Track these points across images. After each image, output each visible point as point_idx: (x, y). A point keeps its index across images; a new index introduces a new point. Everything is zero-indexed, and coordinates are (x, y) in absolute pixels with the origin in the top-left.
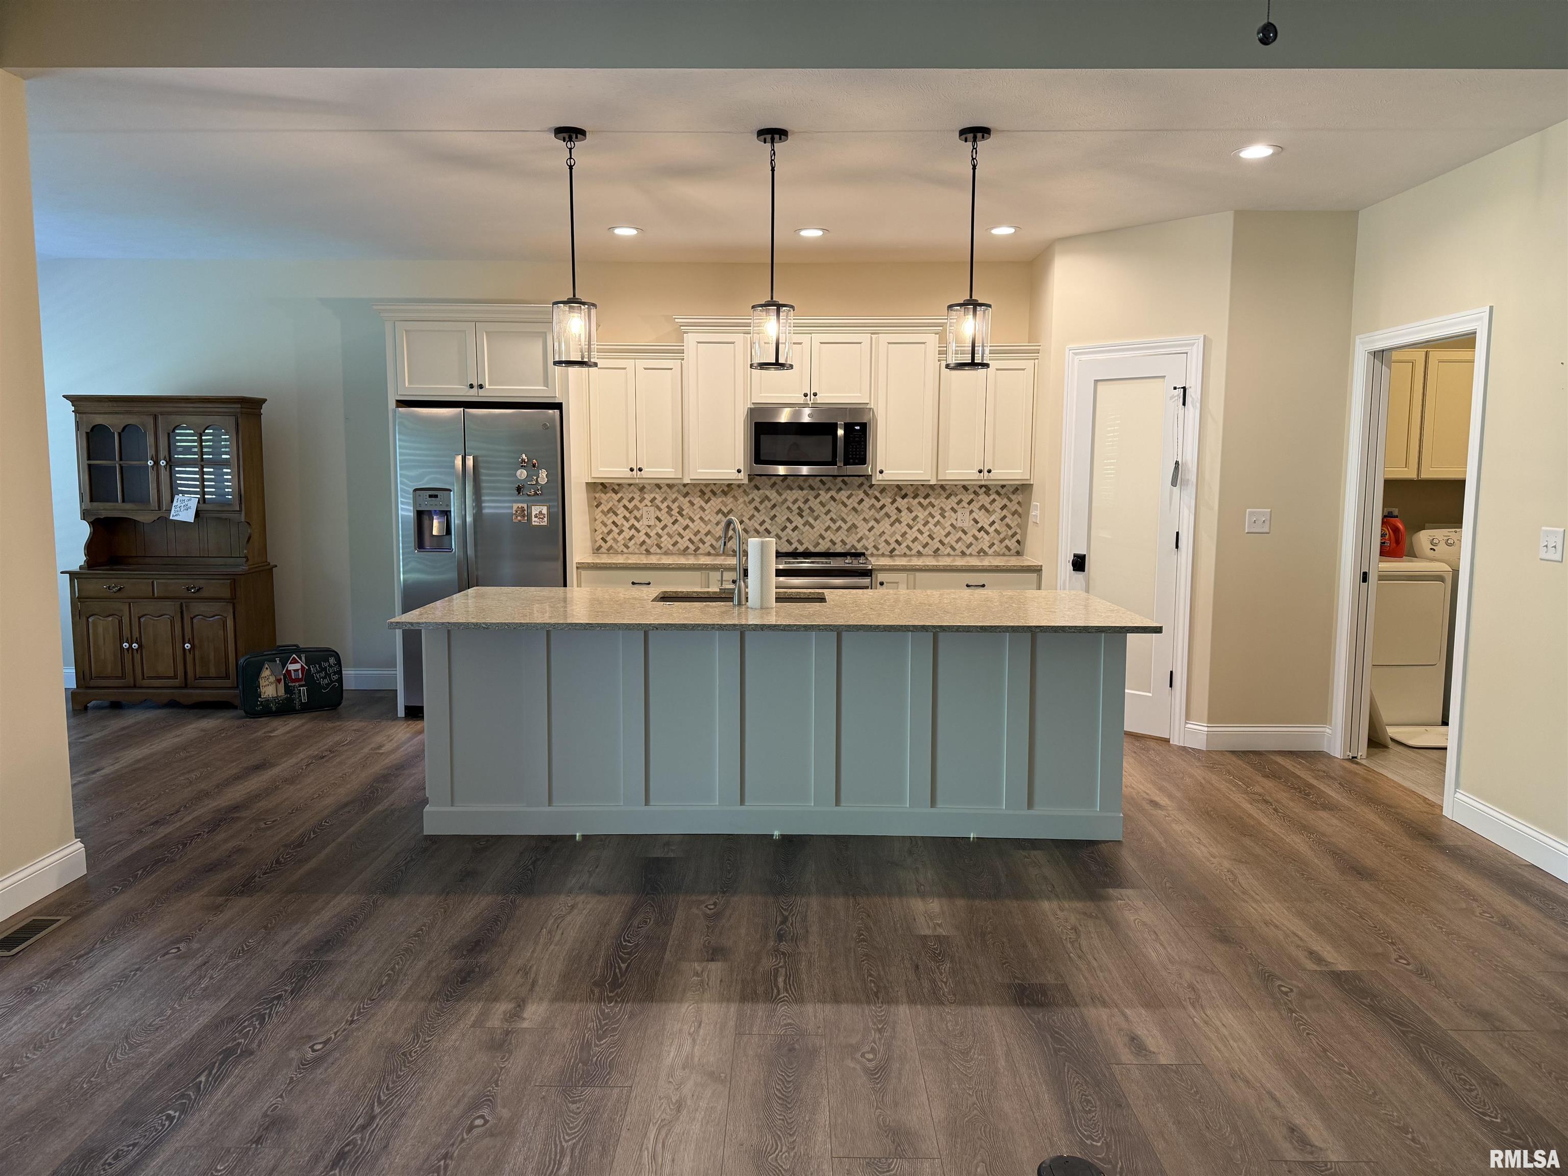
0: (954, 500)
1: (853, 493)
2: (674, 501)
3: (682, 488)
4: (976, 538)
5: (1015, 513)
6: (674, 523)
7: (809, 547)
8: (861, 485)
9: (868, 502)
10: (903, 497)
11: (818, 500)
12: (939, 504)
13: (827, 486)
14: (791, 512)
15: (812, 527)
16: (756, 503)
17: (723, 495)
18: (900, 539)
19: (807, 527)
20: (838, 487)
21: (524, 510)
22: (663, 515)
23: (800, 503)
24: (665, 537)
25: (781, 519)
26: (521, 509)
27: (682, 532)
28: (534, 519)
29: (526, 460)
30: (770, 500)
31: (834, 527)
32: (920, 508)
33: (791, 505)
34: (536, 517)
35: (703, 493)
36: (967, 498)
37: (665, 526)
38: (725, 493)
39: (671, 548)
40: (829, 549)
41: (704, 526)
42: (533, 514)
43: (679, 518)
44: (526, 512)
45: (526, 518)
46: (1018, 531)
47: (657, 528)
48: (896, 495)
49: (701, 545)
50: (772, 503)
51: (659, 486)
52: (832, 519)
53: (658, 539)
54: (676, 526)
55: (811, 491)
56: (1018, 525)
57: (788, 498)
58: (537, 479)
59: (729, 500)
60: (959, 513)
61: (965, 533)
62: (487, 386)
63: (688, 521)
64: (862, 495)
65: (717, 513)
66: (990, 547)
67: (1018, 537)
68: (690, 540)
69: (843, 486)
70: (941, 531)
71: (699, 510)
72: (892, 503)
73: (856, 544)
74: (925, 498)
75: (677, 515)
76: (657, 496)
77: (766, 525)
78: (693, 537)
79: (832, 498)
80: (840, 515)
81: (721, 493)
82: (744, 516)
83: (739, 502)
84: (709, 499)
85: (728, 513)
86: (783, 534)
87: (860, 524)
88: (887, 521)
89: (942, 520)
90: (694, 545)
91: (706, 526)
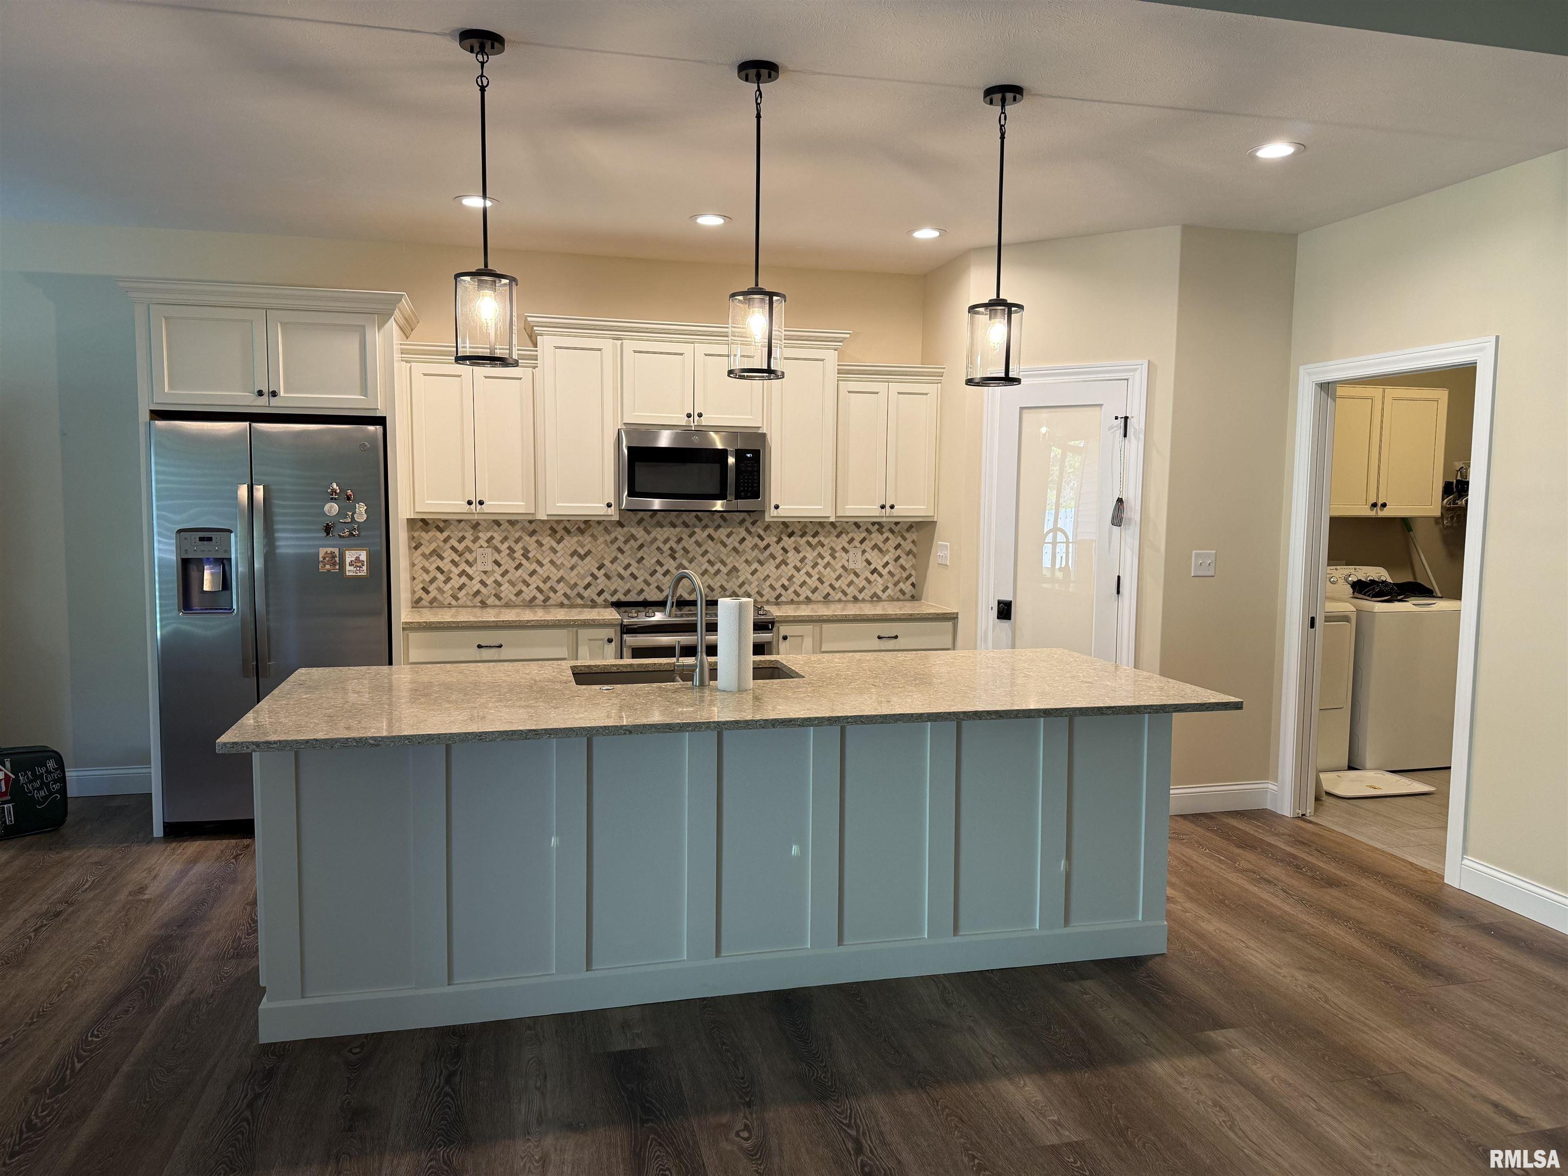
0: (845, 538)
1: (733, 530)
2: (517, 541)
3: (527, 525)
4: (869, 582)
5: (909, 553)
6: (517, 568)
8: (743, 521)
9: (750, 541)
10: (790, 535)
11: (693, 539)
12: (829, 544)
13: (703, 523)
14: (661, 554)
16: (620, 543)
17: (579, 534)
18: (786, 583)
20: (716, 524)
21: (334, 557)
22: (503, 558)
23: (672, 543)
24: (506, 586)
25: (650, 562)
26: (330, 556)
27: (527, 578)
28: (348, 568)
29: (338, 491)
30: (636, 539)
31: (712, 570)
32: (808, 548)
33: (661, 546)
35: (554, 531)
36: (858, 537)
37: (506, 572)
38: (581, 531)
39: (514, 598)
41: (555, 571)
42: (348, 560)
43: (524, 562)
44: (337, 559)
45: (337, 567)
46: (913, 572)
47: (495, 575)
48: (782, 533)
49: (551, 594)
50: (639, 542)
51: (497, 523)
52: (709, 562)
53: (497, 587)
54: (520, 571)
55: (685, 529)
56: (913, 566)
57: (658, 536)
58: (353, 515)
59: (586, 539)
60: (851, 553)
61: (857, 575)
62: (282, 394)
63: (535, 566)
64: (743, 533)
65: (572, 555)
66: (884, 591)
67: (913, 579)
68: (538, 588)
69: (722, 523)
70: (832, 573)
71: (549, 551)
72: (778, 542)
74: (814, 536)
75: (522, 558)
76: (495, 535)
77: (632, 569)
78: (541, 585)
79: (710, 537)
80: (719, 556)
81: (576, 532)
82: (605, 558)
83: (598, 542)
84: (562, 539)
85: (586, 555)
86: (651, 580)
87: (741, 566)
88: (771, 564)
89: (832, 561)
90: (543, 595)
91: (559, 571)
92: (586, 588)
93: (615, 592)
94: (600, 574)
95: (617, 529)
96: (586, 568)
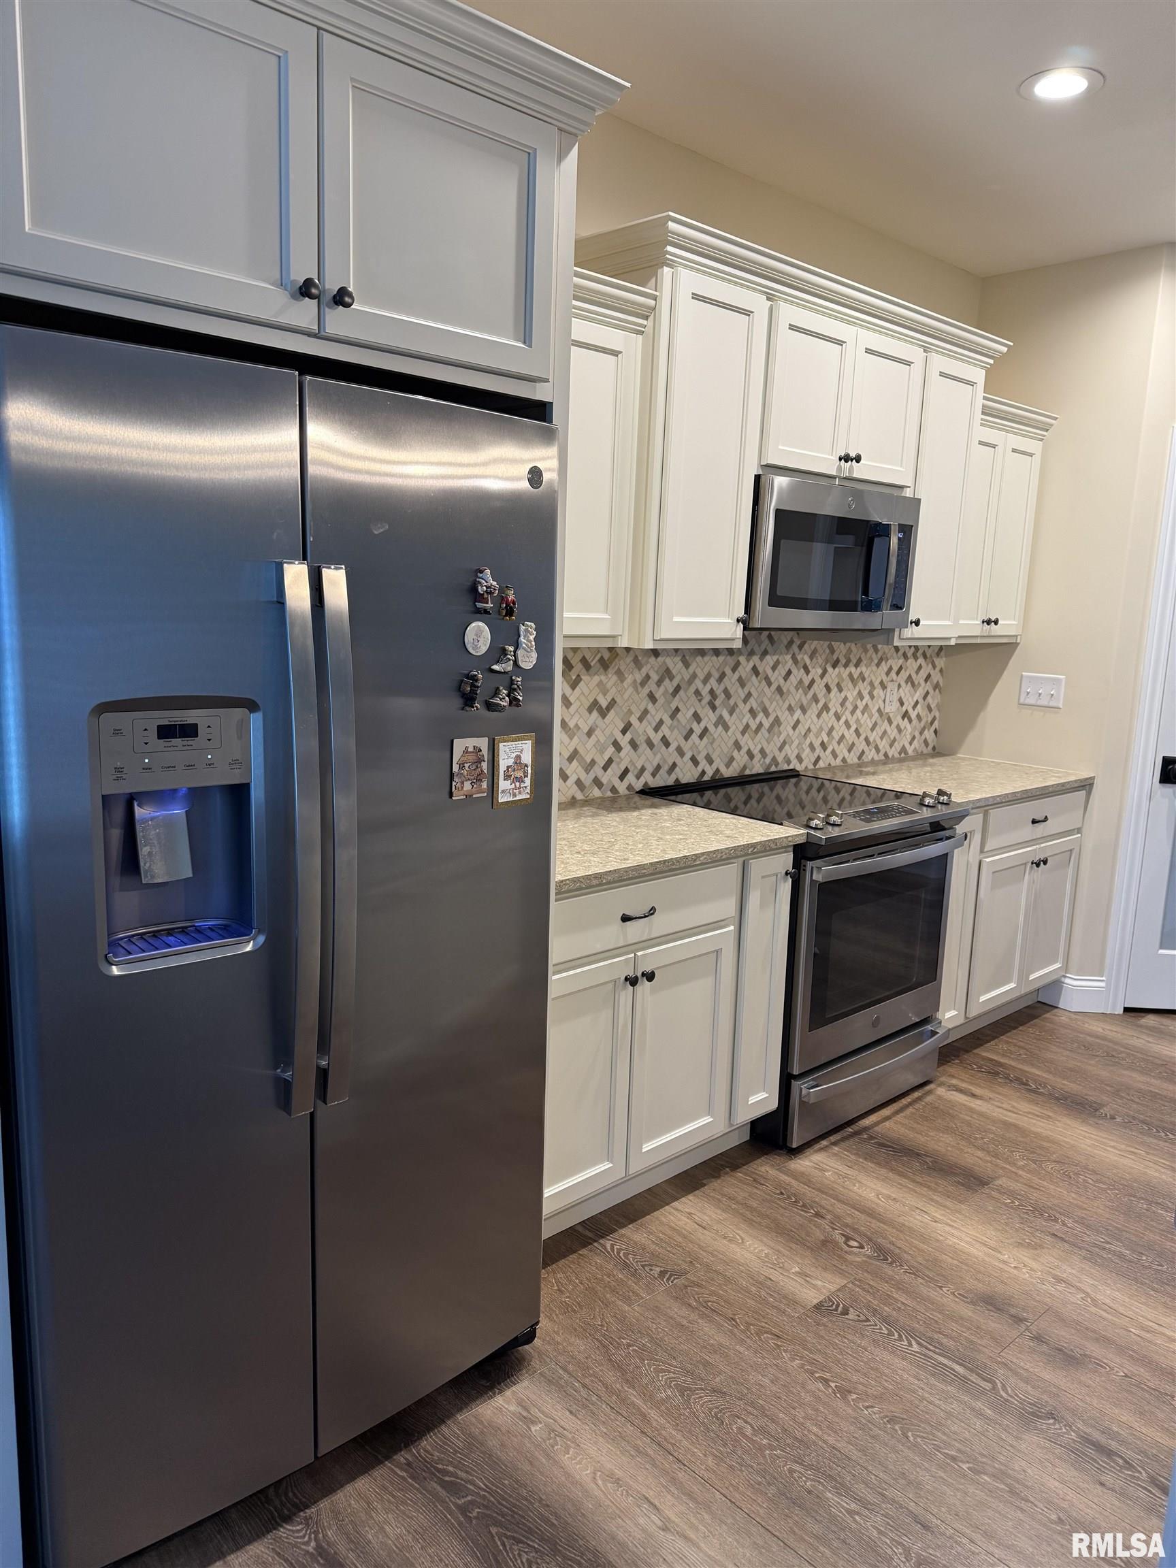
0: (884, 667)
1: (780, 659)
4: (900, 731)
5: (936, 686)
7: (720, 768)
8: (791, 642)
9: (798, 674)
10: (834, 666)
11: (737, 675)
12: (869, 676)
14: (700, 701)
15: (726, 728)
16: (651, 686)
17: (602, 669)
18: (826, 739)
19: (720, 727)
20: (763, 648)
21: (480, 761)
23: (713, 682)
25: (685, 716)
26: (472, 758)
28: (503, 784)
30: (671, 678)
31: (753, 725)
32: (850, 684)
33: (700, 686)
34: (507, 777)
35: (568, 665)
36: (896, 663)
38: (605, 665)
40: (745, 767)
41: (566, 739)
42: (502, 766)
44: (485, 766)
45: (484, 785)
46: (937, 715)
48: (826, 663)
50: (675, 682)
52: (752, 711)
55: (729, 657)
56: (938, 705)
57: (699, 672)
58: (515, 655)
59: (610, 679)
60: (889, 689)
61: (890, 722)
64: (790, 664)
65: (590, 710)
66: (911, 744)
67: (936, 724)
69: (770, 649)
70: (868, 720)
72: (822, 676)
73: (777, 753)
74: (857, 666)
77: (665, 730)
79: (755, 671)
80: (762, 702)
81: (598, 665)
82: (632, 713)
83: (625, 684)
84: (579, 679)
85: (609, 708)
86: (686, 747)
87: (784, 716)
88: (814, 709)
89: (870, 703)
91: (571, 739)
92: (605, 768)
93: (643, 769)
94: (624, 741)
95: (650, 660)
96: (607, 732)
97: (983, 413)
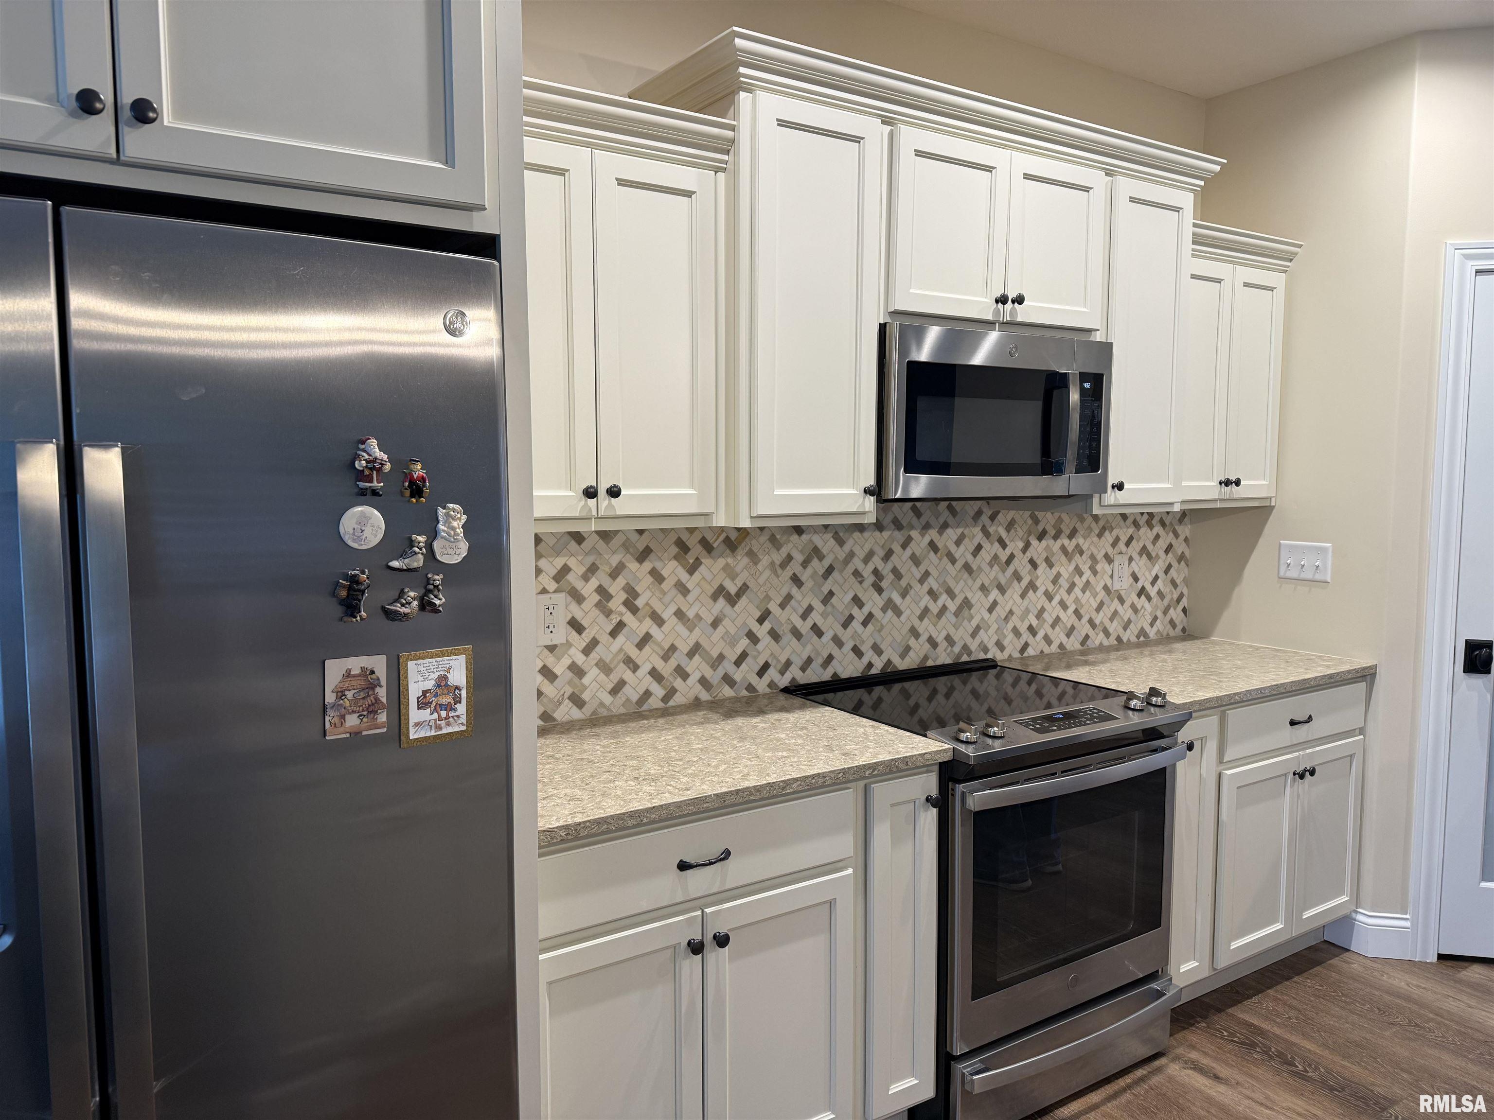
0: (1109, 537)
1: (966, 532)
2: (614, 574)
3: (635, 537)
4: (1136, 610)
5: (1181, 558)
6: (614, 634)
7: (892, 659)
8: (979, 514)
9: (991, 549)
10: (1040, 538)
11: (908, 552)
12: (1089, 548)
13: (923, 520)
14: (861, 582)
15: (898, 613)
16: (795, 567)
17: (728, 551)
18: (1035, 623)
19: (890, 613)
20: (941, 520)
21: (372, 686)
22: (587, 614)
23: (876, 561)
24: (593, 674)
25: (842, 600)
26: (360, 683)
27: (634, 653)
28: (415, 715)
29: (388, 467)
30: (821, 558)
31: (934, 608)
32: (1063, 558)
33: (860, 566)
34: (423, 704)
35: (683, 547)
36: (1124, 533)
37: (594, 643)
38: (731, 547)
39: (607, 699)
40: (926, 658)
41: (684, 631)
42: (414, 691)
43: (628, 618)
44: (382, 693)
45: (383, 717)
46: (1185, 591)
47: (572, 651)
48: (1029, 535)
49: (678, 683)
50: (826, 563)
51: (578, 538)
52: (931, 593)
53: (576, 680)
54: (621, 639)
55: (896, 533)
56: (1185, 580)
57: (857, 550)
58: (430, 547)
59: (740, 561)
60: (1116, 563)
61: (1122, 601)
63: (648, 625)
64: (979, 537)
65: (715, 597)
66: (1152, 625)
67: (1184, 602)
68: (654, 673)
69: (951, 521)
70: (1092, 600)
71: (674, 591)
72: (1025, 550)
73: (969, 640)
74: (1071, 537)
75: (623, 609)
76: (572, 563)
77: (815, 617)
78: (660, 665)
79: (933, 546)
80: (945, 582)
81: (723, 547)
82: (771, 599)
83: (760, 567)
84: (697, 563)
85: (739, 595)
86: (845, 636)
87: (976, 597)
88: (1017, 589)
89: (1092, 579)
90: (664, 688)
91: (691, 631)
92: (738, 663)
93: (788, 664)
94: (762, 631)
95: (791, 538)
96: (739, 622)
97: (1194, 243)
